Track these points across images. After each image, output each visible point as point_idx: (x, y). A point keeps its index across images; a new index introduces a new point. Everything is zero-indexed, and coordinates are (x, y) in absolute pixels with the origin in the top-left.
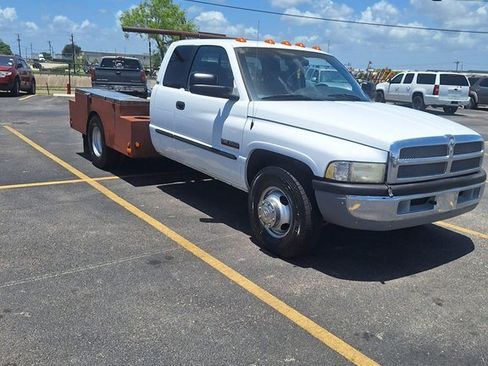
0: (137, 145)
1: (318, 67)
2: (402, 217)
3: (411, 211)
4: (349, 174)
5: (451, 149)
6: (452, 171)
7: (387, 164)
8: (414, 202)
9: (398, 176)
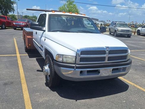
0: (30, 45)
1: (116, 22)
2: (82, 77)
3: (88, 75)
4: (63, 59)
5: (107, 52)
6: (108, 60)
7: (76, 57)
8: (88, 72)
9: (80, 61)
